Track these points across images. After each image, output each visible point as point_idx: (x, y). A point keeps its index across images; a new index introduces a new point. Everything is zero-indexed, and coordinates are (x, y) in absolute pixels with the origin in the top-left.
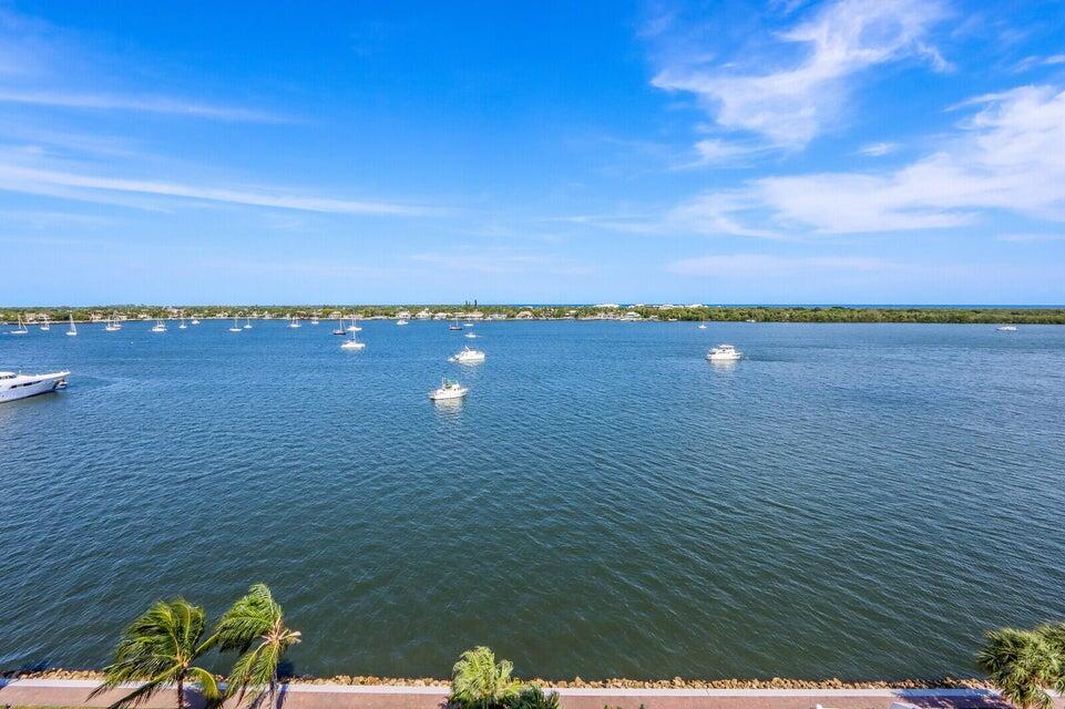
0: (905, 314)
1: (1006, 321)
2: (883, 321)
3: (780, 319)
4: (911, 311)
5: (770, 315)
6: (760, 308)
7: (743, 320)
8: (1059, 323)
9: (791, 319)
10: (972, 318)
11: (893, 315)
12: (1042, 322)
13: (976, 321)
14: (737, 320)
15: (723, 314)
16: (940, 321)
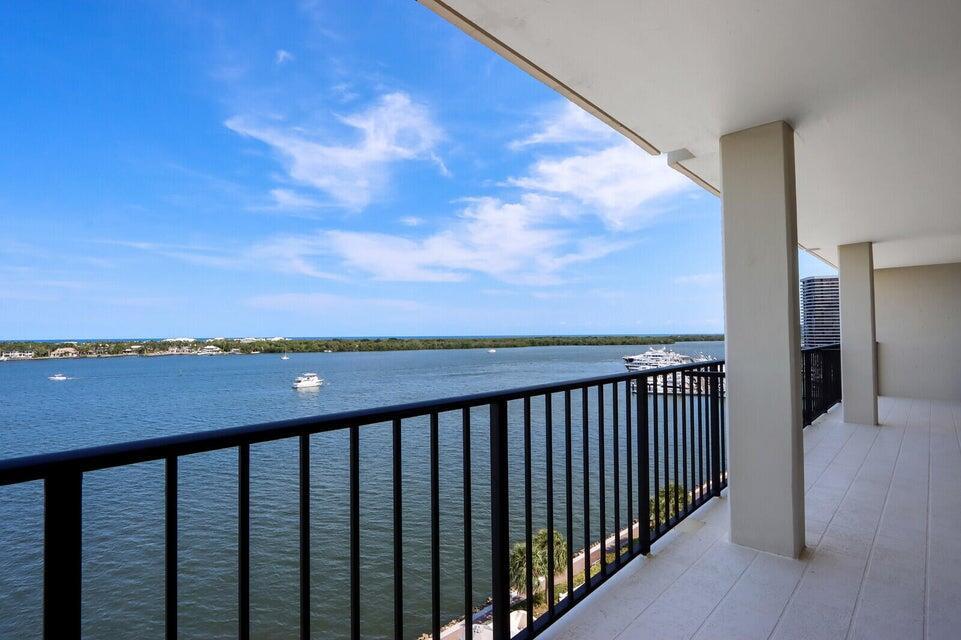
1: (491, 347)
2: (423, 348)
3: (351, 349)
5: (342, 346)
6: (335, 340)
7: (322, 351)
9: (360, 349)
10: (473, 345)
11: (430, 344)
12: (507, 346)
13: (476, 347)
14: (317, 351)
15: (304, 346)
16: (456, 347)
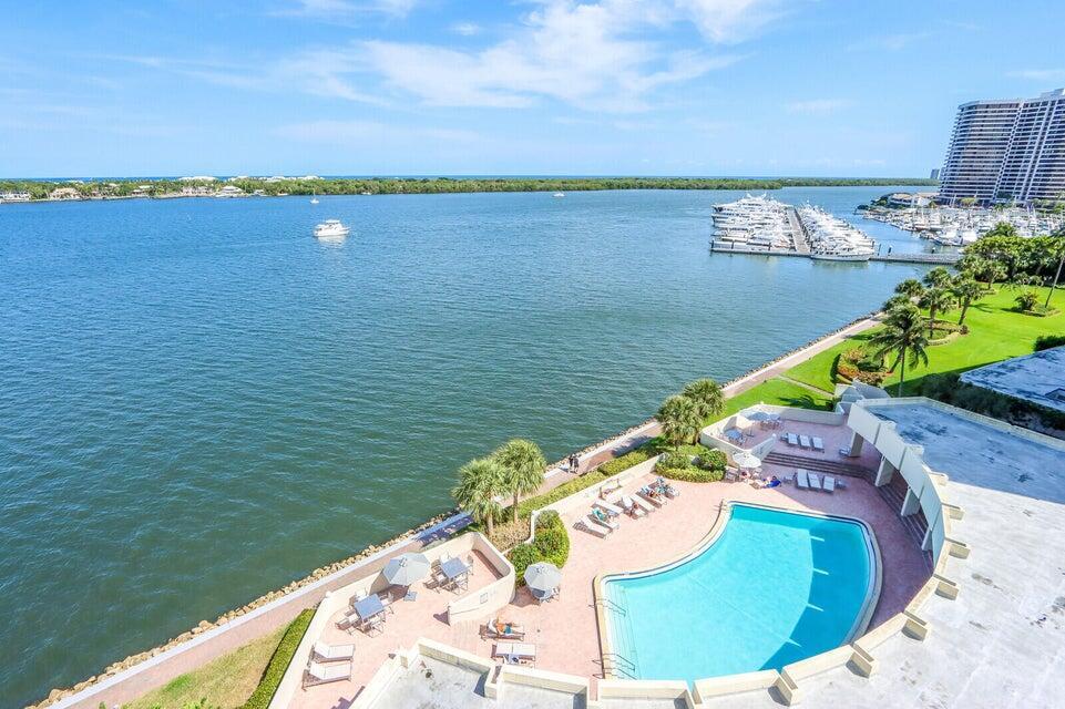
0: (494, 184)
1: (559, 189)
2: (478, 191)
3: (393, 192)
4: (498, 181)
5: (384, 187)
6: (375, 179)
7: (359, 193)
8: (588, 189)
9: (405, 191)
10: (538, 187)
11: (488, 186)
12: (579, 189)
13: (541, 190)
14: (353, 193)
15: (338, 187)
16: (518, 190)
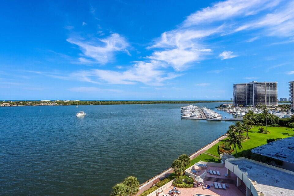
0: (125, 102)
1: (142, 104)
2: (121, 104)
3: (99, 104)
4: (126, 102)
5: (96, 103)
6: (94, 101)
7: (90, 105)
8: (149, 104)
9: (102, 104)
11: (123, 103)
12: (147, 104)
13: (137, 104)
14: (88, 105)
15: (84, 103)
16: (132, 104)
